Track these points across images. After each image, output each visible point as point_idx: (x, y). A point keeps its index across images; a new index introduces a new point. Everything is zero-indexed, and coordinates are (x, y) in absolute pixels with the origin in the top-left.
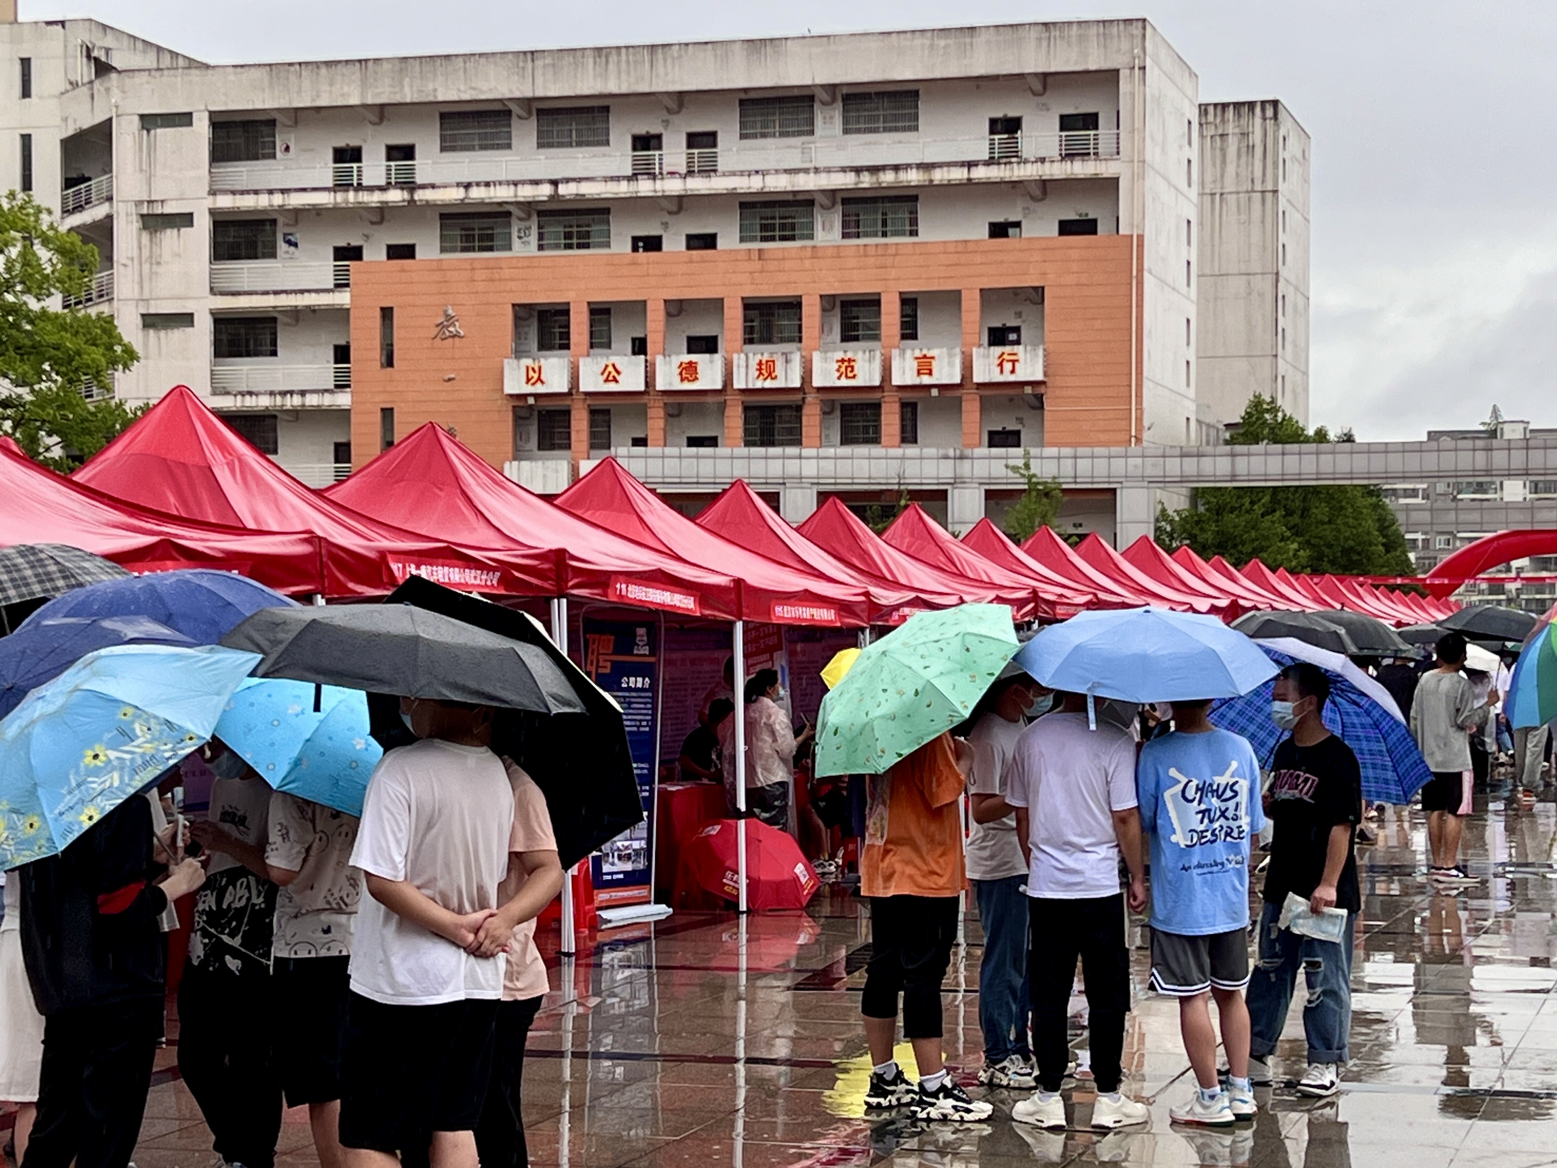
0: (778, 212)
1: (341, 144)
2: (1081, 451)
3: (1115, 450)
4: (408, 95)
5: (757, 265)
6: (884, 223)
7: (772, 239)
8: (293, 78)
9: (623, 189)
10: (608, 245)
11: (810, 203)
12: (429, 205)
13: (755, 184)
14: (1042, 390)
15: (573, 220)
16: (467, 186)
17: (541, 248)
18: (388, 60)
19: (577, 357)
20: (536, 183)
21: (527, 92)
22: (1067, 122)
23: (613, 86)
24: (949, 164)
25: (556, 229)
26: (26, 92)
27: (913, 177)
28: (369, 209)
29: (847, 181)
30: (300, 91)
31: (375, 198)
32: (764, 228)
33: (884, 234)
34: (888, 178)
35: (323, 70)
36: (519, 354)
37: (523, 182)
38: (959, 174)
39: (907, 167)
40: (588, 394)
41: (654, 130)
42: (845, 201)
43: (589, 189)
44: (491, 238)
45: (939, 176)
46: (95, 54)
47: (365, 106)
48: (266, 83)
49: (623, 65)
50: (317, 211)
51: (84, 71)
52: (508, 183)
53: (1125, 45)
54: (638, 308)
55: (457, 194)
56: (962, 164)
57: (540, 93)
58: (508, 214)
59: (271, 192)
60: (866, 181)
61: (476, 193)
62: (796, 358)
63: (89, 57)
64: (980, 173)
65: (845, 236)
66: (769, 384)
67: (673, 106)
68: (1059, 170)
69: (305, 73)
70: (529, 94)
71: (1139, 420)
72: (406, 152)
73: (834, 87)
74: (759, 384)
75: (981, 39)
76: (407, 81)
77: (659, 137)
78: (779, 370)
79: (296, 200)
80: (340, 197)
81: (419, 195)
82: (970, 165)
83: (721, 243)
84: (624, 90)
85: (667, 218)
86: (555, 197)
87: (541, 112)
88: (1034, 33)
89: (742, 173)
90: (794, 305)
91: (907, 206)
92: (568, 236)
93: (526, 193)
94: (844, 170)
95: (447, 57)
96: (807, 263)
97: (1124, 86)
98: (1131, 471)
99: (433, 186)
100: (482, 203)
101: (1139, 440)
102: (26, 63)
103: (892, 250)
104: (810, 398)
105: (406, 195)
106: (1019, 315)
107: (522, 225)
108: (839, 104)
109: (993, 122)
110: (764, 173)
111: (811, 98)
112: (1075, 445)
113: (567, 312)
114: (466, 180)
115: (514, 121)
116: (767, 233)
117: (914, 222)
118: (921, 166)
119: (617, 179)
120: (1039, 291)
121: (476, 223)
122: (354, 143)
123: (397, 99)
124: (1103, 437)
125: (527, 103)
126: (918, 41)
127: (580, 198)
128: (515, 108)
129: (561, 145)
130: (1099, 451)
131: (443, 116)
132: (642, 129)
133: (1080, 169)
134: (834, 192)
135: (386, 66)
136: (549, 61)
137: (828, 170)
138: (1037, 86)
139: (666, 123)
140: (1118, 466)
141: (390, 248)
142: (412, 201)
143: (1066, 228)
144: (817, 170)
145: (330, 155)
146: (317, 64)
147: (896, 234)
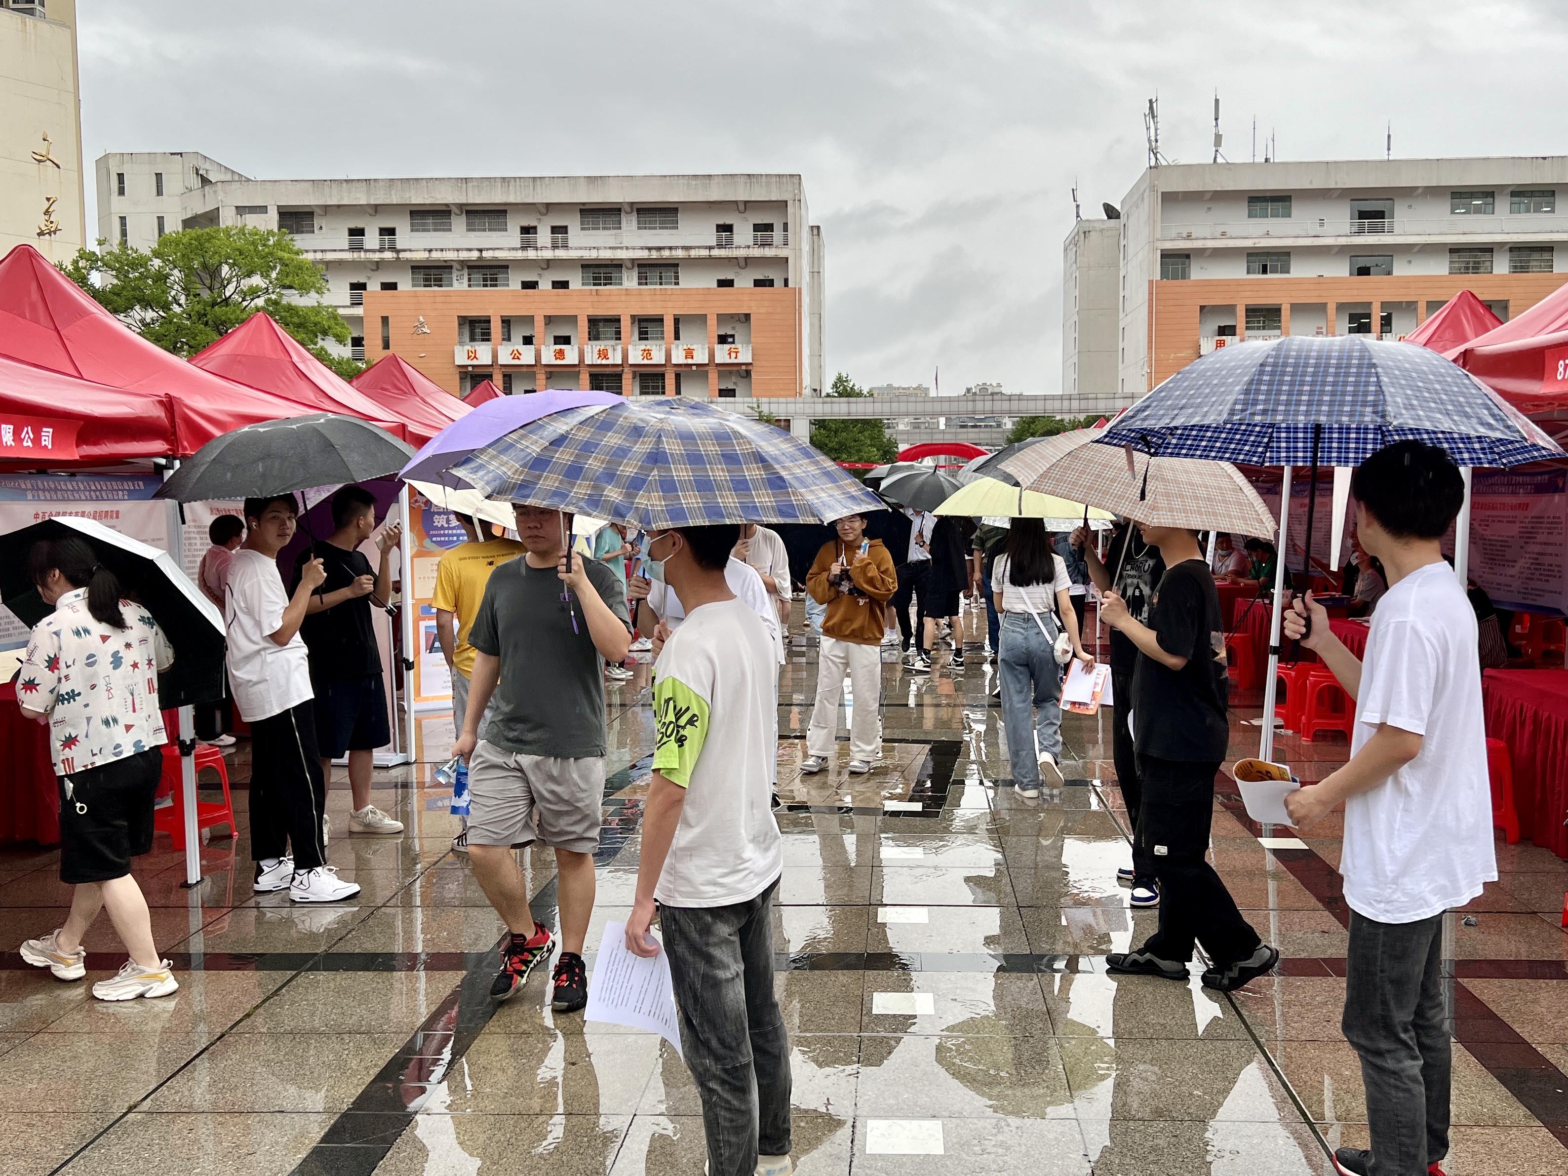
0: (602, 270)
1: (353, 226)
2: (773, 400)
3: (790, 399)
4: (395, 200)
5: (596, 298)
6: (661, 278)
7: (600, 284)
8: (327, 189)
9: (519, 255)
10: (508, 285)
11: (621, 266)
12: (408, 261)
13: (593, 254)
14: (750, 368)
15: (488, 271)
16: (430, 251)
17: (470, 286)
18: (382, 180)
19: (496, 345)
20: (470, 250)
21: (463, 201)
22: (757, 228)
23: (512, 200)
24: (699, 247)
25: (478, 276)
26: (159, 192)
27: (680, 253)
28: (371, 262)
29: (645, 254)
30: (331, 196)
31: (377, 256)
32: (595, 278)
33: (661, 284)
34: (666, 253)
35: (344, 185)
36: (462, 343)
37: (462, 250)
38: (704, 253)
39: (676, 248)
40: (502, 365)
41: (532, 224)
42: (639, 266)
43: (501, 255)
44: (441, 280)
45: (693, 253)
46: (201, 172)
47: (369, 205)
48: (311, 190)
49: (518, 188)
50: (340, 263)
51: (196, 182)
52: (454, 250)
53: (790, 188)
54: (529, 320)
55: (424, 255)
56: (706, 247)
57: (471, 201)
58: (451, 267)
59: (315, 251)
60: (654, 254)
61: (436, 255)
62: (619, 349)
63: (197, 173)
64: (716, 253)
65: (640, 284)
66: (604, 362)
67: (544, 210)
68: (757, 252)
69: (334, 185)
70: (465, 202)
71: (801, 384)
72: (391, 232)
73: (632, 204)
74: (599, 362)
75: (714, 181)
76: (393, 192)
77: (535, 228)
78: (610, 355)
79: (330, 256)
80: (356, 255)
81: (402, 255)
82: (710, 248)
83: (571, 286)
84: (519, 201)
85: (541, 272)
86: (480, 259)
87: (468, 212)
88: (743, 179)
89: (586, 248)
90: (616, 320)
91: (673, 269)
92: (485, 280)
93: (464, 255)
94: (642, 248)
95: (417, 179)
96: (623, 298)
97: (790, 209)
98: (798, 411)
99: (410, 250)
100: (439, 261)
101: (800, 394)
102: (159, 176)
103: (669, 292)
104: (626, 370)
105: (395, 255)
106: (734, 328)
107: (459, 273)
108: (635, 213)
109: (718, 226)
110: (598, 249)
111: (619, 210)
112: (769, 397)
113: (489, 321)
114: (429, 247)
115: (453, 217)
116: (597, 281)
117: (677, 278)
118: (683, 248)
119: (513, 249)
120: (747, 316)
121: (433, 271)
122: (360, 226)
123: (388, 202)
124: (782, 393)
125: (461, 206)
126: (681, 181)
127: (496, 259)
128: (454, 210)
129: (479, 230)
130: (781, 400)
131: (412, 213)
132: (525, 224)
133: (768, 252)
134: (633, 260)
135: (381, 183)
136: (475, 184)
137: (634, 248)
138: (742, 207)
139: (539, 220)
140: (791, 408)
141: (382, 284)
142: (398, 258)
143: (758, 283)
144: (627, 248)
145: (347, 233)
146: (341, 181)
147: (667, 284)
